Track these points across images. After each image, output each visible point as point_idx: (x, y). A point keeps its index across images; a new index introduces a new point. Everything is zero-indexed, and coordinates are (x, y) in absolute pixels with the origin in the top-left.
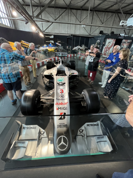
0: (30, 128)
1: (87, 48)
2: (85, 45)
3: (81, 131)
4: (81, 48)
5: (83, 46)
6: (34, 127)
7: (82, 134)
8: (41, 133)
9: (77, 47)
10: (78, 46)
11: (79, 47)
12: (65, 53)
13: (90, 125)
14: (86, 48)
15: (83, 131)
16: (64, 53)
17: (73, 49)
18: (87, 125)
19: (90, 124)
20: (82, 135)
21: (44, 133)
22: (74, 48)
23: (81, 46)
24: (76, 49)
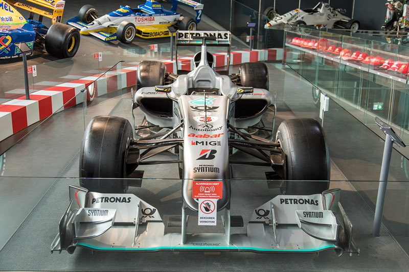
0: (112, 200)
1: (346, 19)
2: (334, 6)
3: (262, 213)
4: (310, 19)
5: (321, 10)
6: (124, 198)
7: (263, 219)
8: (144, 213)
9: (288, 15)
10: (293, 12)
11: (301, 14)
12: (223, 33)
13: (289, 201)
14: (340, 17)
15: (267, 213)
16: (217, 33)
17: (267, 26)
18: (282, 201)
19: (291, 200)
20: (264, 223)
21: (153, 212)
22: (272, 22)
23: (311, 12)
24: (282, 24)
